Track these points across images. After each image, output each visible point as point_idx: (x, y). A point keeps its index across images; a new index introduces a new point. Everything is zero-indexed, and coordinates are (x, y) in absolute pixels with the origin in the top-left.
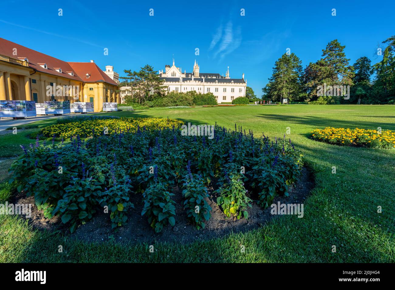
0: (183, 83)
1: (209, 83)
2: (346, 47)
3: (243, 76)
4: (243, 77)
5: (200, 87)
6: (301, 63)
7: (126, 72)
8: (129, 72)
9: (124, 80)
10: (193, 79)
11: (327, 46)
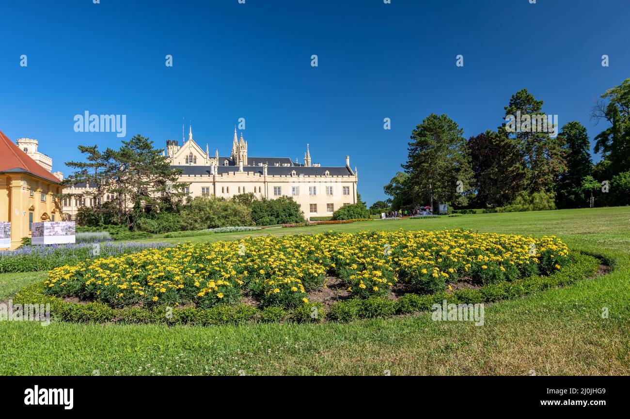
0: (218, 178)
1: (277, 178)
2: (544, 103)
3: (348, 160)
4: (348, 164)
5: (258, 185)
6: (462, 134)
7: (83, 150)
8: (92, 151)
9: (79, 170)
10: (241, 168)
11: (511, 100)
